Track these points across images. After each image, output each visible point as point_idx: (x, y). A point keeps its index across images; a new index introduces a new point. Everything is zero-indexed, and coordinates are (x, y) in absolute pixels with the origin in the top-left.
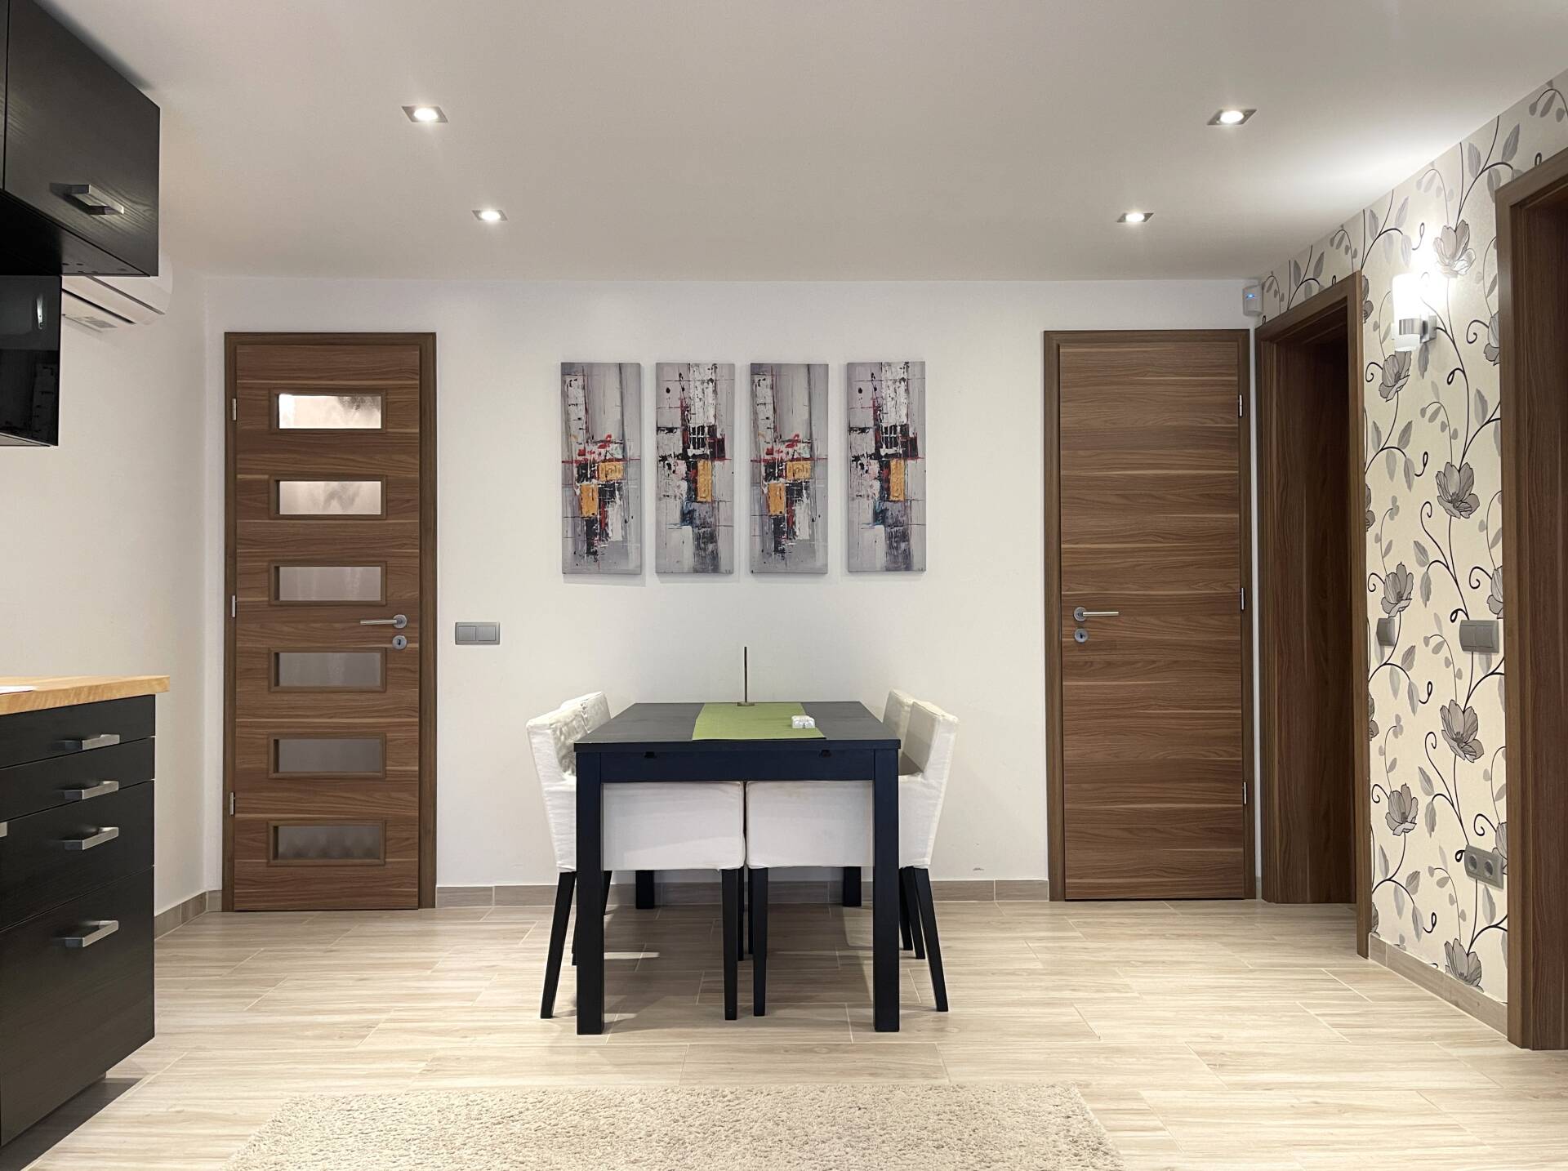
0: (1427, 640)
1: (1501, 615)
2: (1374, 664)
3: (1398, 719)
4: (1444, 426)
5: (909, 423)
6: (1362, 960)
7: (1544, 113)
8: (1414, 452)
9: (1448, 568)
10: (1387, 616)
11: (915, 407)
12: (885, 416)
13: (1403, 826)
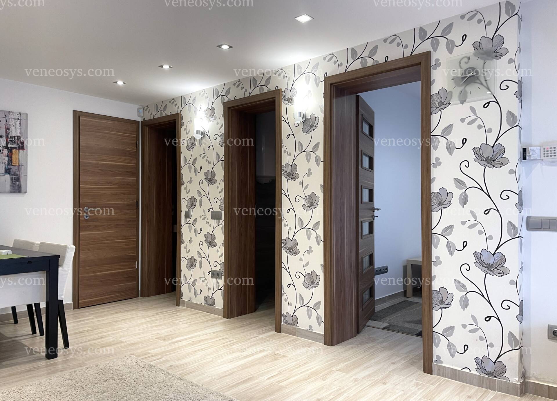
0: (201, 217)
1: (223, 210)
2: (183, 224)
3: (191, 238)
4: (207, 160)
5: (21, 136)
6: (178, 307)
7: (238, 87)
8: (197, 166)
9: (207, 198)
10: (188, 210)
11: (23, 131)
12: (10, 132)
13: (192, 267)
